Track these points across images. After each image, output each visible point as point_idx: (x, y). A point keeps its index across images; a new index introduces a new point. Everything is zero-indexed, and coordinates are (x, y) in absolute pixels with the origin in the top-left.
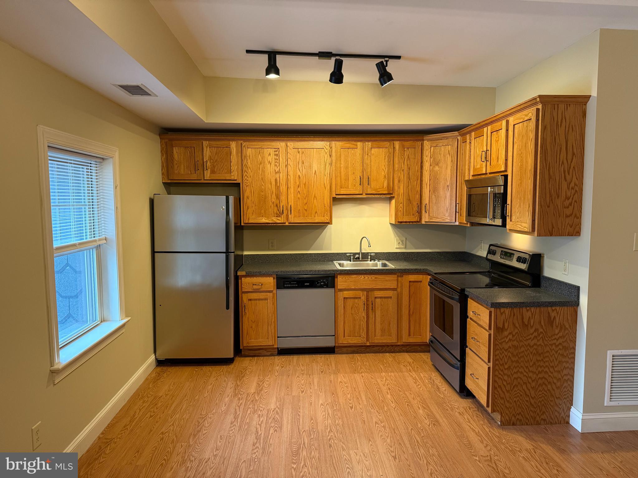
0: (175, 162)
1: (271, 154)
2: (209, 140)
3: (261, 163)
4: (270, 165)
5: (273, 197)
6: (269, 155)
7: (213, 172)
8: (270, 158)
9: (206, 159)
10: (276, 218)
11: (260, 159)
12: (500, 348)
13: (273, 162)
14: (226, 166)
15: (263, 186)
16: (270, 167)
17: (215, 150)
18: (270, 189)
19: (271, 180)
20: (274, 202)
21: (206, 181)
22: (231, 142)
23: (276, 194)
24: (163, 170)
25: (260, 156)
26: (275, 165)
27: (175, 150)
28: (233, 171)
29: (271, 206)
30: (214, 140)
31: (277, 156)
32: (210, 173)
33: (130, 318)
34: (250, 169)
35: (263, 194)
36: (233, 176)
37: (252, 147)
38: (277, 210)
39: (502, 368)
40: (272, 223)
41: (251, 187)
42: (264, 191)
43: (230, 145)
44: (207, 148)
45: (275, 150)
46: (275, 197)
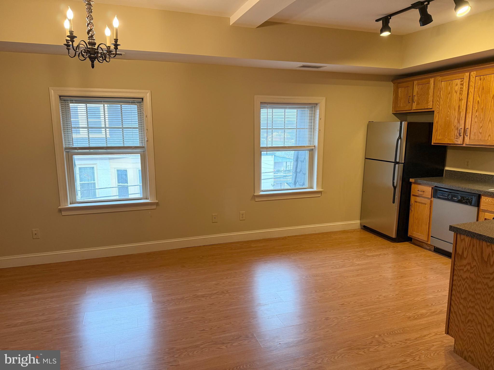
0: (399, 99)
1: (458, 84)
2: (417, 80)
3: (449, 93)
4: (456, 94)
5: (455, 122)
6: (456, 85)
7: (418, 104)
8: (456, 88)
9: (415, 94)
10: (456, 139)
11: (449, 90)
12: (458, 275)
13: (459, 91)
14: (426, 98)
15: (449, 112)
16: (456, 95)
17: (420, 86)
18: (454, 115)
19: (455, 107)
20: (455, 125)
21: (414, 111)
22: (431, 79)
23: (457, 119)
24: (393, 105)
25: (449, 87)
26: (460, 93)
27: (400, 90)
28: (430, 102)
29: (453, 130)
30: (422, 79)
31: (462, 86)
32: (416, 105)
33: (323, 190)
34: (442, 99)
35: (448, 119)
36: (429, 105)
37: (444, 80)
38: (457, 132)
39: (458, 295)
40: (453, 144)
41: (441, 113)
42: (449, 117)
43: (430, 82)
44: (416, 86)
45: (462, 80)
46: (457, 122)
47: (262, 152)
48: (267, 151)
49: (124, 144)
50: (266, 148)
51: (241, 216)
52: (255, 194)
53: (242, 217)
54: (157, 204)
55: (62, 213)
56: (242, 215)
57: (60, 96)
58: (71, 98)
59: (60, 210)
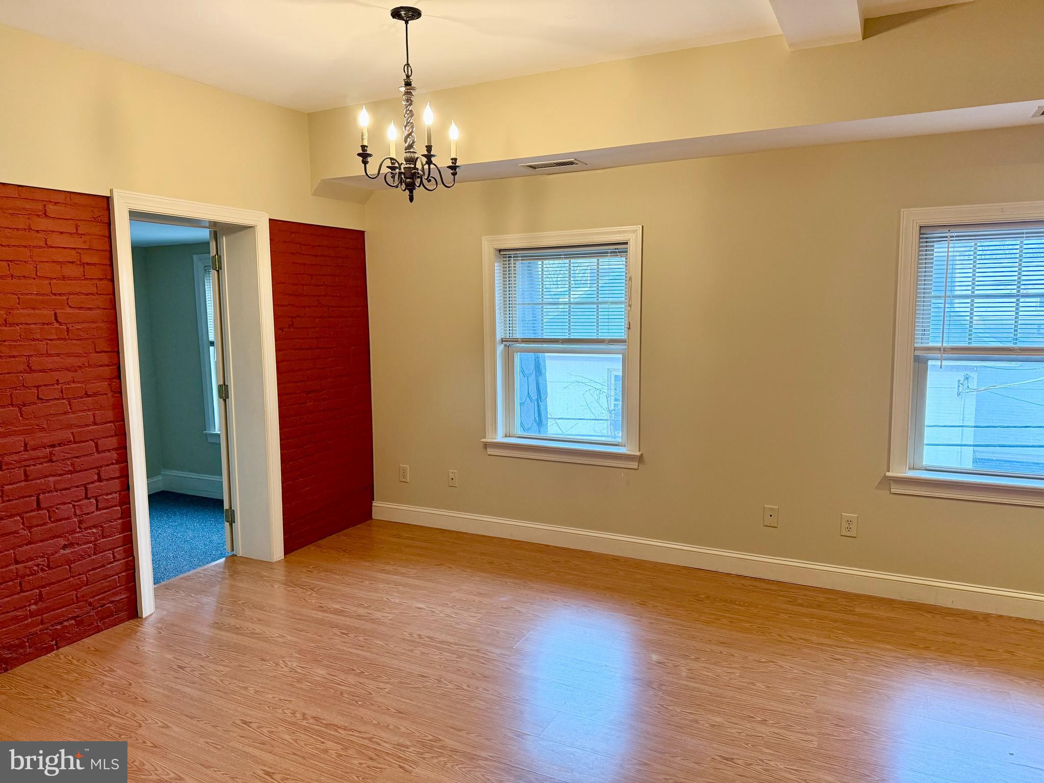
47: (930, 363)
48: (941, 359)
49: (597, 334)
50: (940, 350)
51: (845, 525)
52: (888, 474)
53: (849, 529)
54: (640, 459)
55: (488, 450)
56: (849, 522)
57: (500, 251)
58: (515, 252)
59: (486, 445)
